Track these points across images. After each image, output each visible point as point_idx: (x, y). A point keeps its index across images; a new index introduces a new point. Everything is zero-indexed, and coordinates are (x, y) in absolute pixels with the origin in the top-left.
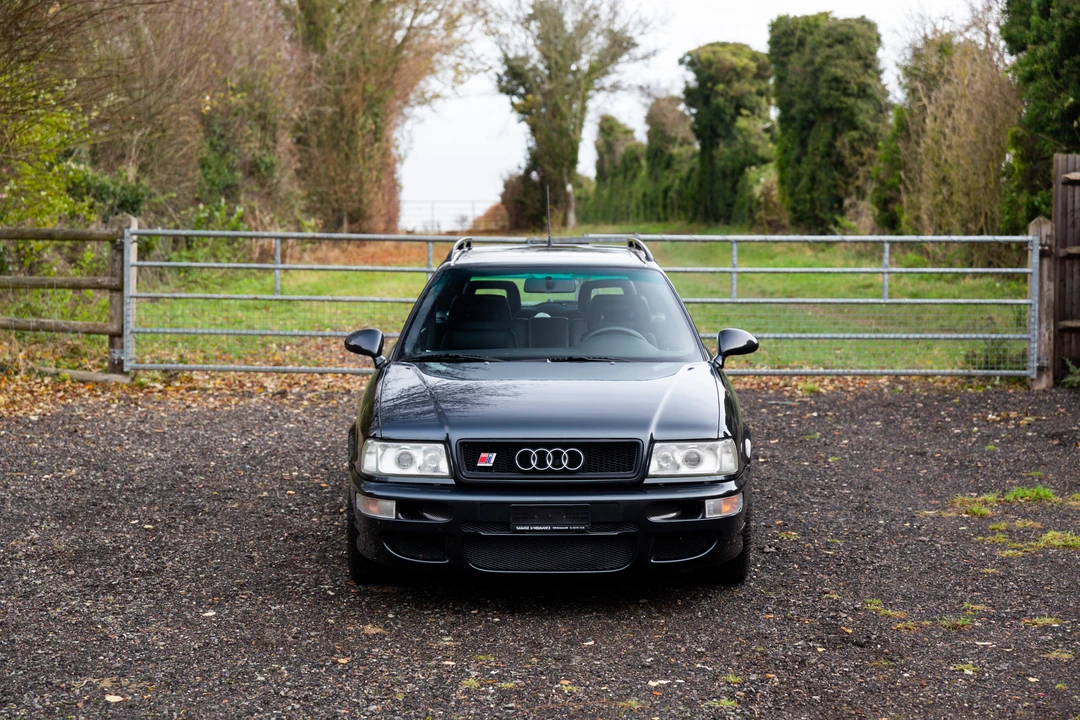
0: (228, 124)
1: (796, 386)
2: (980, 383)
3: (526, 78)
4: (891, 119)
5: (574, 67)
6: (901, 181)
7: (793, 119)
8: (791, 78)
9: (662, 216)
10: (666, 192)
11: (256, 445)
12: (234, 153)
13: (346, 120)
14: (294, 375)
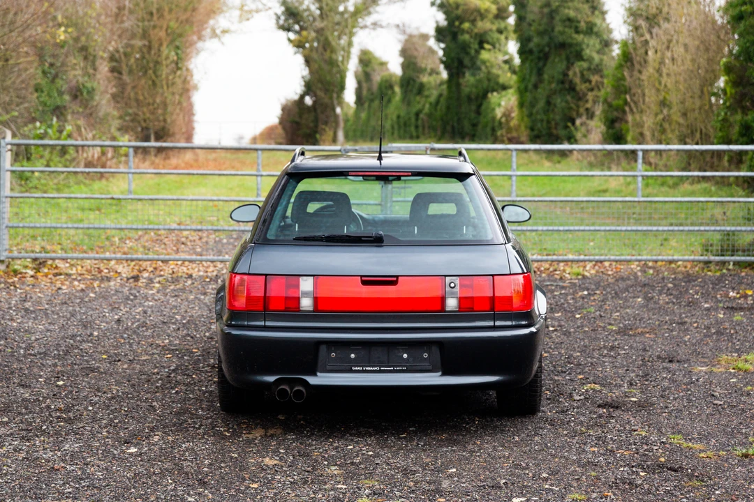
0: (57, 55)
1: (564, 271)
2: (718, 268)
3: (302, 17)
4: (616, 51)
5: (341, 9)
6: (626, 103)
7: (531, 52)
8: (530, 17)
9: (414, 134)
10: (417, 114)
11: (127, 319)
12: (62, 79)
13: (153, 52)
14: (141, 263)
